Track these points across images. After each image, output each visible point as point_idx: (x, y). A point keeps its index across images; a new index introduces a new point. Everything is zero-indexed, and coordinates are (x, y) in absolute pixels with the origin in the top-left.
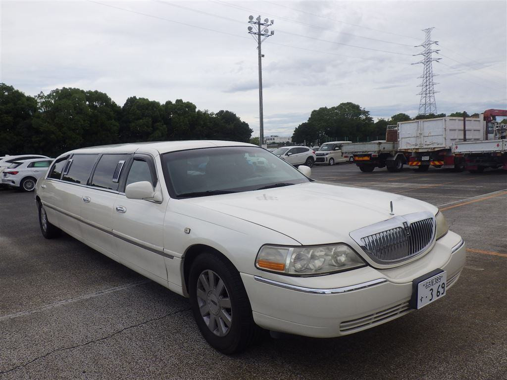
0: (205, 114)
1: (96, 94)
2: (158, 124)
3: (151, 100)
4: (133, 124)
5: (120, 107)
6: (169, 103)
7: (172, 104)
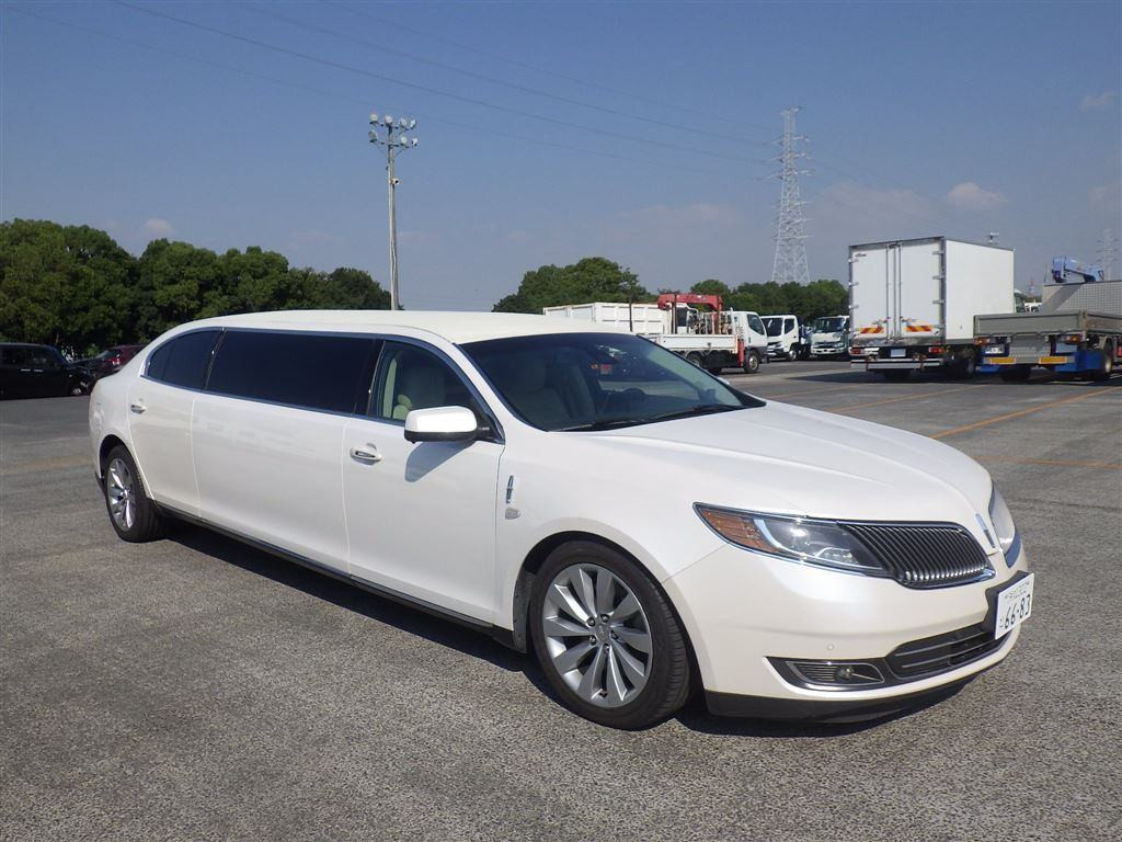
0: (305, 276)
1: (85, 231)
2: (212, 293)
3: (197, 246)
4: (160, 293)
5: (135, 259)
6: (233, 253)
7: (240, 256)
